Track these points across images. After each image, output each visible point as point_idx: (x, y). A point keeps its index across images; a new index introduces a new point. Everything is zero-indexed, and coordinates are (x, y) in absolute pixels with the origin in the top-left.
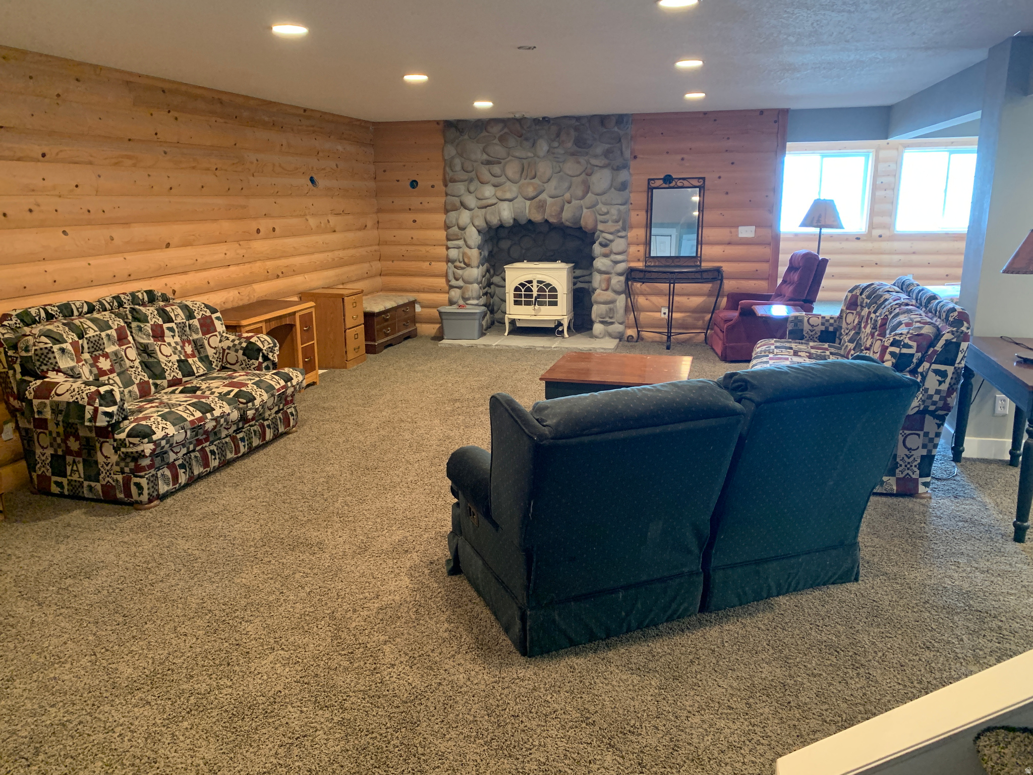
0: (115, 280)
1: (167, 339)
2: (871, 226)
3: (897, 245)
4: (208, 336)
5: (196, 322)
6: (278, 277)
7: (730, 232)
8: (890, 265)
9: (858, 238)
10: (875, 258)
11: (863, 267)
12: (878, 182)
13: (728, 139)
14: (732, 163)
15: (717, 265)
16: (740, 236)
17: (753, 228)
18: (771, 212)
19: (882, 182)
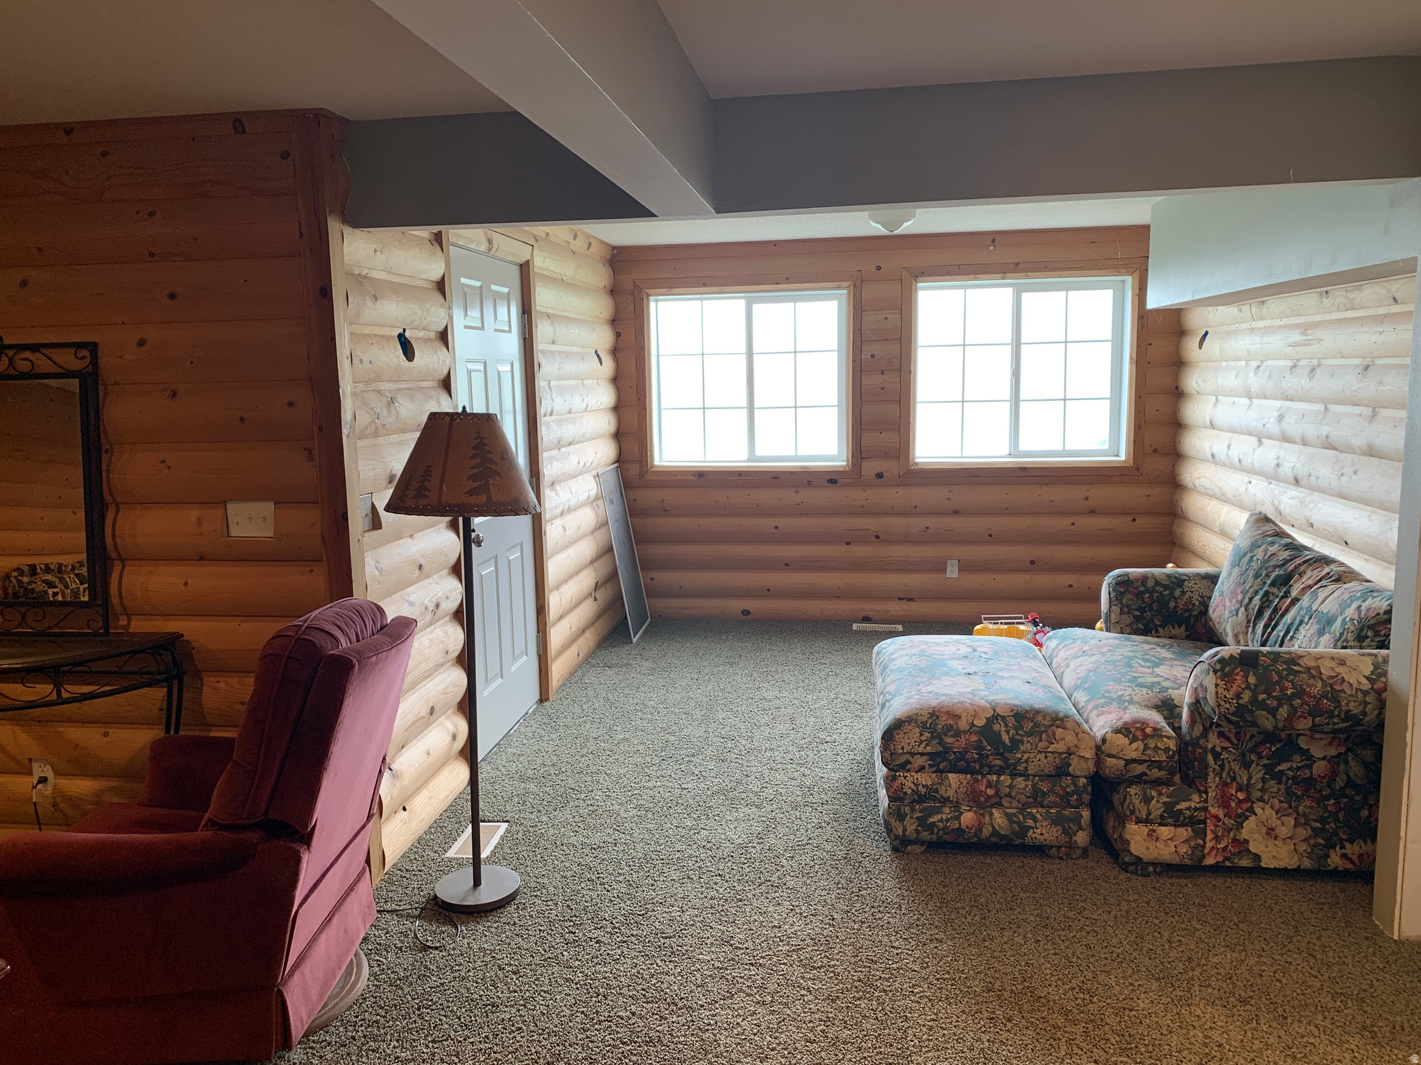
2: (859, 453)
7: (199, 521)
8: (906, 540)
9: (832, 479)
10: (872, 524)
11: (848, 544)
12: (866, 356)
13: (151, 214)
14: (172, 296)
15: (172, 626)
16: (235, 531)
17: (268, 508)
18: (311, 457)
19: (873, 356)
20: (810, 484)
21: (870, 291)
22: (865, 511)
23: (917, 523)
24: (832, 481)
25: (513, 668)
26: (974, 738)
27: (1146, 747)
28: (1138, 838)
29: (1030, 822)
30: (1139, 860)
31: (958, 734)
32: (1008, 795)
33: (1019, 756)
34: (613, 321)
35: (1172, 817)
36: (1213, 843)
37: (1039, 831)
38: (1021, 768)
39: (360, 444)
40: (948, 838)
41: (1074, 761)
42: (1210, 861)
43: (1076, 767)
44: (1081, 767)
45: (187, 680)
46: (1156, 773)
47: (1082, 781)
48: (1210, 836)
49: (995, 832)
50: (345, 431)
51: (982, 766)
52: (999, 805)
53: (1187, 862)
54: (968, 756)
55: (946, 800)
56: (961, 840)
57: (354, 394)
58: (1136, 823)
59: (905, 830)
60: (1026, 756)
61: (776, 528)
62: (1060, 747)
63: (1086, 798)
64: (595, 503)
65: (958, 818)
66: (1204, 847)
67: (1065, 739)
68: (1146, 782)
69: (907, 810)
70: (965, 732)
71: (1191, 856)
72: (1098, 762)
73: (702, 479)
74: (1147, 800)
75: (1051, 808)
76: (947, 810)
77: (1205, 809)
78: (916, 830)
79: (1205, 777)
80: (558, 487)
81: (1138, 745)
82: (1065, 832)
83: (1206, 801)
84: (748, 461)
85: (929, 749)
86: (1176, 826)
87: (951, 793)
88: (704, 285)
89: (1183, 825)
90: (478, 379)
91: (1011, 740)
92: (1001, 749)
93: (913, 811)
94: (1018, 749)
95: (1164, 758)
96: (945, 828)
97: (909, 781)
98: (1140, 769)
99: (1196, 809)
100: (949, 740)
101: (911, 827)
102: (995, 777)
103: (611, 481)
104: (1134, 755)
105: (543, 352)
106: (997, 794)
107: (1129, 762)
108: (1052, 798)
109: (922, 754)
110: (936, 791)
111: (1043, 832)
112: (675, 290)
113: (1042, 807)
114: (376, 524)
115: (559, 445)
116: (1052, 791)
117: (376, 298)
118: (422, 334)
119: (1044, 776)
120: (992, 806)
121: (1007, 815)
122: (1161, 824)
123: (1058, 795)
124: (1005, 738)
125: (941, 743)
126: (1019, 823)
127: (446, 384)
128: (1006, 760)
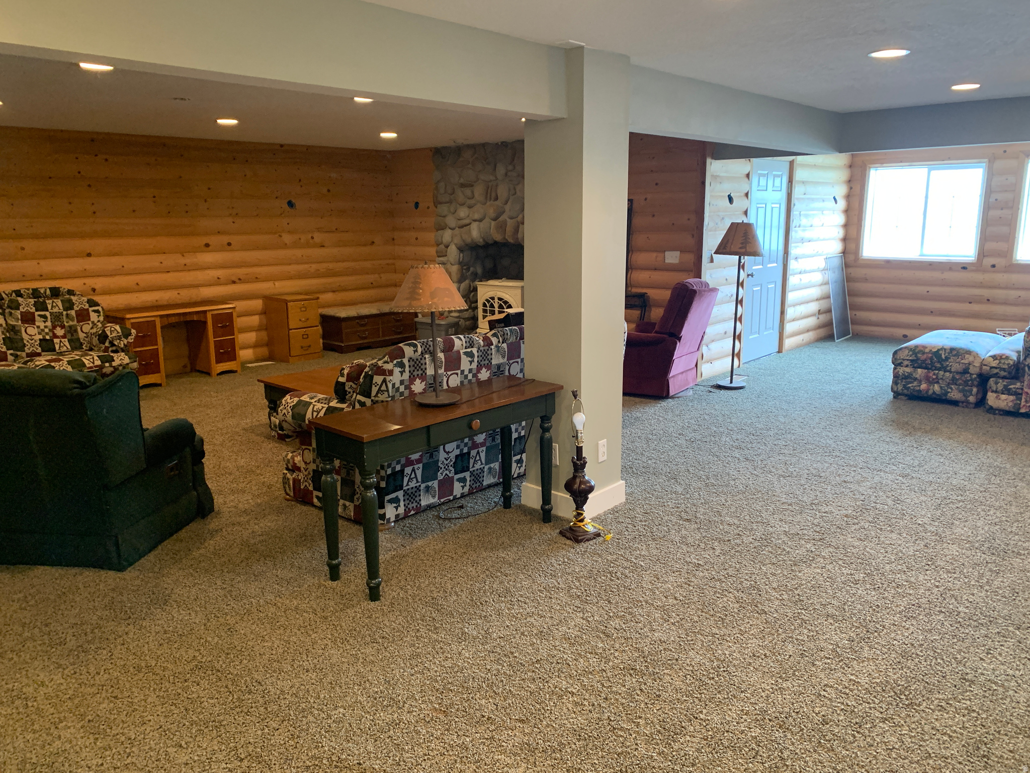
0: (24, 278)
1: (37, 324)
2: (982, 253)
3: (1015, 278)
4: (81, 324)
5: (73, 313)
6: (234, 282)
7: (656, 257)
8: (1005, 303)
9: (964, 267)
10: (986, 293)
11: (970, 303)
12: (992, 200)
13: (653, 158)
14: (657, 184)
15: (644, 291)
16: (666, 261)
17: (677, 254)
18: (693, 236)
19: (996, 200)
20: (950, 269)
21: (998, 164)
22: (981, 285)
23: (1013, 294)
24: (964, 268)
25: (765, 333)
26: (930, 355)
27: (1000, 363)
28: (992, 398)
29: (949, 390)
30: (991, 408)
31: (924, 353)
32: (942, 379)
33: (948, 363)
34: (850, 181)
35: (1007, 391)
36: (1024, 404)
37: (953, 394)
38: (948, 368)
39: (709, 233)
40: (916, 394)
41: (971, 367)
42: (1023, 411)
43: (972, 370)
44: (974, 370)
45: (647, 309)
46: (1003, 373)
47: (974, 376)
48: (1023, 400)
49: (934, 393)
50: (704, 229)
51: (932, 366)
52: (938, 382)
53: (1012, 410)
54: (927, 362)
55: (916, 379)
56: (920, 395)
57: (709, 216)
58: (992, 392)
59: (897, 389)
60: (951, 364)
61: (928, 292)
62: (966, 362)
63: (976, 383)
64: (823, 272)
65: (920, 386)
66: (1020, 404)
67: (969, 359)
68: (999, 377)
69: (899, 381)
70: (927, 353)
71: (1014, 407)
72: (981, 368)
73: (888, 264)
74: (997, 383)
75: (960, 385)
76: (916, 383)
77: (1022, 389)
78: (902, 389)
79: (1024, 376)
80: (799, 260)
81: (997, 361)
82: (964, 395)
83: (1023, 386)
84: (920, 256)
85: (910, 358)
86: (1009, 395)
87: (918, 376)
88: (901, 162)
89: (1012, 395)
90: (761, 211)
91: (945, 357)
92: (940, 360)
93: (902, 382)
94: (948, 360)
95: (1006, 367)
96: (914, 389)
97: (901, 370)
98: (996, 371)
99: (1018, 388)
100: (919, 355)
101: (900, 387)
102: (937, 372)
103: (837, 262)
104: (994, 365)
105: (798, 199)
106: (937, 378)
107: (992, 368)
108: (960, 381)
109: (908, 360)
110: (912, 375)
111: (955, 395)
112: (885, 165)
113: (956, 385)
114: (712, 261)
115: (802, 241)
116: (960, 379)
117: (721, 183)
118: (738, 194)
119: (958, 373)
120: (935, 383)
121: (941, 387)
122: (1002, 394)
123: (963, 381)
124: (943, 356)
125: (916, 356)
126: (945, 390)
127: (746, 213)
128: (942, 365)
